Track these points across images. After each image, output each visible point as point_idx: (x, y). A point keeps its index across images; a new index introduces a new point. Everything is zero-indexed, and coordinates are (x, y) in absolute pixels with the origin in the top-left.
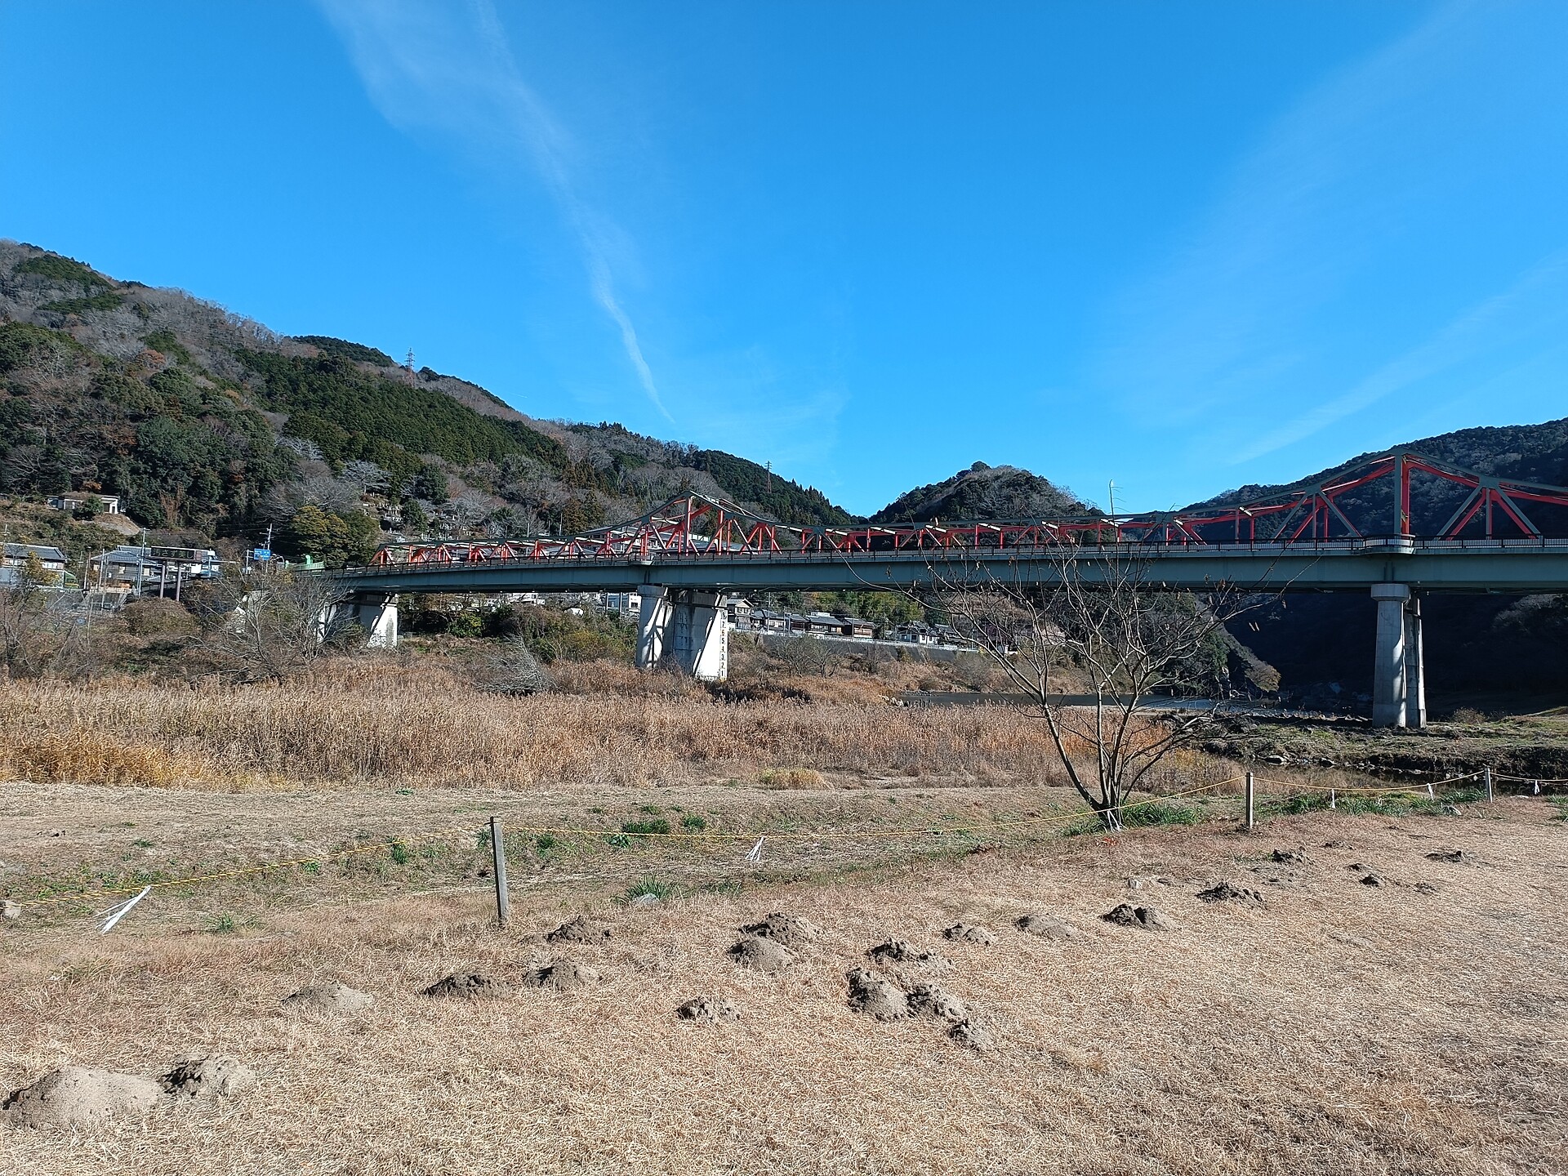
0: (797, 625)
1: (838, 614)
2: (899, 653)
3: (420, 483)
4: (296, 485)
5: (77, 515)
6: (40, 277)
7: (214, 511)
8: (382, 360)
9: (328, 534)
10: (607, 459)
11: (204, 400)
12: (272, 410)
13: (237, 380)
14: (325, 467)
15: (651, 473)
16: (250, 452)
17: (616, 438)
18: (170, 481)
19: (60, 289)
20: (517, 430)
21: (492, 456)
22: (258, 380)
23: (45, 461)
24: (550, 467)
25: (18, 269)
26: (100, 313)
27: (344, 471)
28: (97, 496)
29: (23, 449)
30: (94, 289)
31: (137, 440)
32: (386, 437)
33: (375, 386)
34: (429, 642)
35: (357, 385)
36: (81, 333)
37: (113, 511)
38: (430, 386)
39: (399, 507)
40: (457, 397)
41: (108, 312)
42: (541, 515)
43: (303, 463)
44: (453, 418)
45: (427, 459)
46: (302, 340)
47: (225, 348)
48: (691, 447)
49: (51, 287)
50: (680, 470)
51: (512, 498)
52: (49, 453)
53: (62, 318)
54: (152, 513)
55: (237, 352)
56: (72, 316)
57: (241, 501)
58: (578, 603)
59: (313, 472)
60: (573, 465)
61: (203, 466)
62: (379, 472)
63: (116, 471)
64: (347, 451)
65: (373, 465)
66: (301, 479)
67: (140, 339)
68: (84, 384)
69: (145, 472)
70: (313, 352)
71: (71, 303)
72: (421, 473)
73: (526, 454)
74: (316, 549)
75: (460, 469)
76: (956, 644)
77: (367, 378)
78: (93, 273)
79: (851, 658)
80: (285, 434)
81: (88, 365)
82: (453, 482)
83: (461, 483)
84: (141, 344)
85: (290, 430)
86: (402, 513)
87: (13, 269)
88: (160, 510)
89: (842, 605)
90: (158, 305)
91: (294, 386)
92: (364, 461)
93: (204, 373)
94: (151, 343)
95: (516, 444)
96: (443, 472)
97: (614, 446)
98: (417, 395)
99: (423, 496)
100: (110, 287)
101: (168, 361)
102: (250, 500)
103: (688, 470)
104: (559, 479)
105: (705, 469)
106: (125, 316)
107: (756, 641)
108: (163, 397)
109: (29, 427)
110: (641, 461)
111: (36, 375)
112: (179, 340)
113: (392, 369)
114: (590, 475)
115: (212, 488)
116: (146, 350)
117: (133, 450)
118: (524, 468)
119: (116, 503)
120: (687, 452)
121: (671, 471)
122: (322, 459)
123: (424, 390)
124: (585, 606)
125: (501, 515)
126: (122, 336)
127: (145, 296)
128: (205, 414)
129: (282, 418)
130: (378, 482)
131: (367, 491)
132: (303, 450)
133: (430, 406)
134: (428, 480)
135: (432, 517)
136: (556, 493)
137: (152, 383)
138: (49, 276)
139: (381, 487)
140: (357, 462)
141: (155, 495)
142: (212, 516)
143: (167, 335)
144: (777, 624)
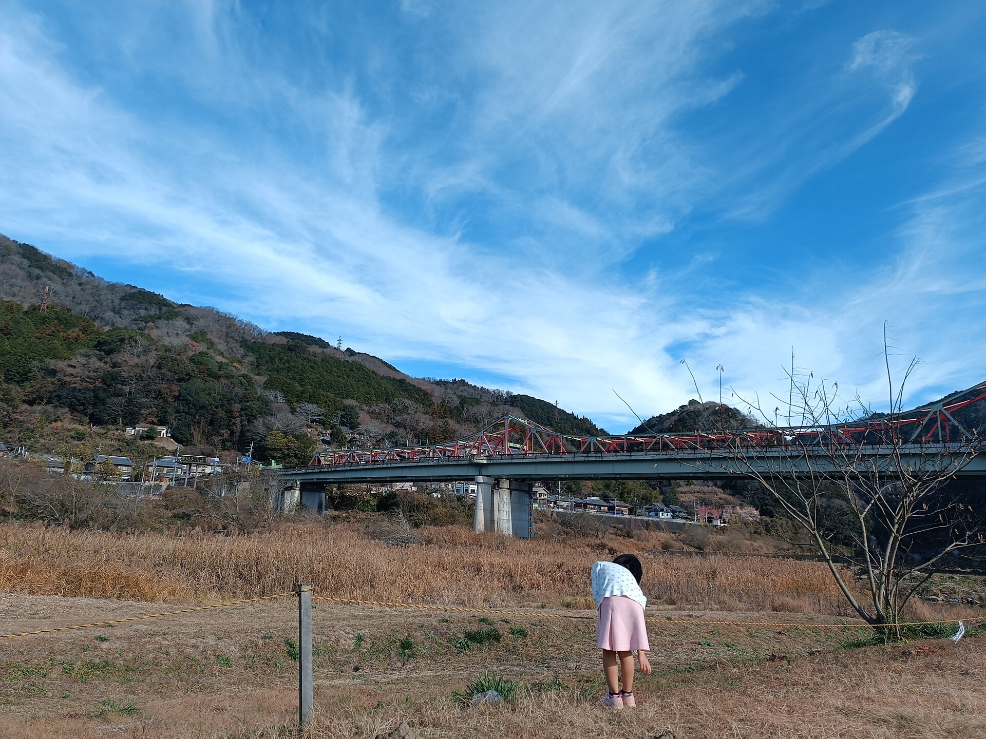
0: (578, 505)
1: (605, 498)
2: (647, 525)
3: (342, 417)
4: (269, 418)
5: (142, 438)
6: (135, 302)
7: (222, 435)
8: (325, 345)
9: (286, 447)
10: (456, 402)
11: (220, 369)
12: (259, 374)
13: (240, 358)
14: (286, 407)
15: (483, 409)
16: (245, 399)
17: (462, 388)
18: (197, 417)
19: (146, 310)
20: (403, 385)
21: (388, 400)
22: (251, 358)
23: (126, 406)
24: (422, 406)
25: (123, 299)
26: (166, 322)
27: (298, 409)
28: (155, 426)
29: (115, 399)
30: (164, 308)
31: (180, 393)
32: (324, 390)
33: (318, 360)
34: (344, 515)
35: (308, 359)
36: (154, 334)
37: (163, 436)
38: (351, 359)
39: (329, 431)
40: (367, 365)
41: (171, 321)
42: (416, 436)
43: (274, 405)
44: (364, 377)
45: (348, 402)
46: (278, 334)
47: (235, 340)
48: (508, 393)
49: (140, 308)
50: (501, 407)
51: (398, 425)
52: (129, 402)
53: (145, 325)
54: (186, 436)
55: (241, 342)
56: (150, 324)
57: (238, 429)
58: (437, 490)
59: (279, 410)
60: (436, 405)
61: (216, 407)
62: (318, 410)
63: (167, 412)
64: (300, 397)
65: (315, 405)
66: (272, 415)
67: (187, 336)
68: (152, 362)
69: (183, 412)
70: (284, 341)
71: (151, 317)
72: (344, 410)
73: (407, 398)
74: (279, 458)
75: (367, 408)
76: (684, 518)
77: (314, 354)
78: (165, 300)
79: (614, 527)
80: (265, 388)
81: (156, 350)
82: (363, 417)
83: (367, 416)
84: (187, 339)
85: (269, 385)
86: (331, 435)
87: (121, 299)
88: (190, 435)
89: (607, 492)
90: (199, 316)
91: (272, 359)
92: (309, 403)
93: (222, 354)
94: (193, 338)
95: (401, 392)
96: (357, 409)
97: (460, 393)
98: (343, 364)
99: (343, 424)
100: (173, 308)
101: (202, 347)
102: (242, 428)
103: (506, 406)
104: (426, 413)
105: (517, 406)
106: (180, 323)
107: (552, 515)
108: (196, 367)
109: (120, 386)
110: (477, 402)
111: (127, 356)
112: (209, 336)
113: (329, 349)
114: (446, 410)
115: (221, 421)
116: (190, 342)
117: (177, 398)
118: (407, 407)
119: (165, 431)
120: (506, 396)
121: (496, 408)
122: (285, 403)
123: (347, 361)
124: (442, 491)
125: (391, 436)
126: (177, 334)
127: (192, 312)
128: (219, 377)
129: (262, 379)
130: (317, 416)
131: (311, 422)
132: (274, 397)
133: (351, 371)
134: (348, 415)
135: (349, 437)
136: (425, 422)
137: (192, 360)
138: (140, 302)
139: (319, 419)
140: (306, 404)
141: (189, 426)
142: (219, 438)
143: (203, 333)
144: (565, 504)
